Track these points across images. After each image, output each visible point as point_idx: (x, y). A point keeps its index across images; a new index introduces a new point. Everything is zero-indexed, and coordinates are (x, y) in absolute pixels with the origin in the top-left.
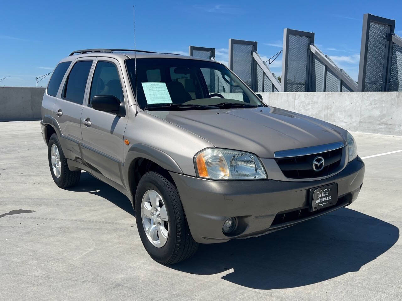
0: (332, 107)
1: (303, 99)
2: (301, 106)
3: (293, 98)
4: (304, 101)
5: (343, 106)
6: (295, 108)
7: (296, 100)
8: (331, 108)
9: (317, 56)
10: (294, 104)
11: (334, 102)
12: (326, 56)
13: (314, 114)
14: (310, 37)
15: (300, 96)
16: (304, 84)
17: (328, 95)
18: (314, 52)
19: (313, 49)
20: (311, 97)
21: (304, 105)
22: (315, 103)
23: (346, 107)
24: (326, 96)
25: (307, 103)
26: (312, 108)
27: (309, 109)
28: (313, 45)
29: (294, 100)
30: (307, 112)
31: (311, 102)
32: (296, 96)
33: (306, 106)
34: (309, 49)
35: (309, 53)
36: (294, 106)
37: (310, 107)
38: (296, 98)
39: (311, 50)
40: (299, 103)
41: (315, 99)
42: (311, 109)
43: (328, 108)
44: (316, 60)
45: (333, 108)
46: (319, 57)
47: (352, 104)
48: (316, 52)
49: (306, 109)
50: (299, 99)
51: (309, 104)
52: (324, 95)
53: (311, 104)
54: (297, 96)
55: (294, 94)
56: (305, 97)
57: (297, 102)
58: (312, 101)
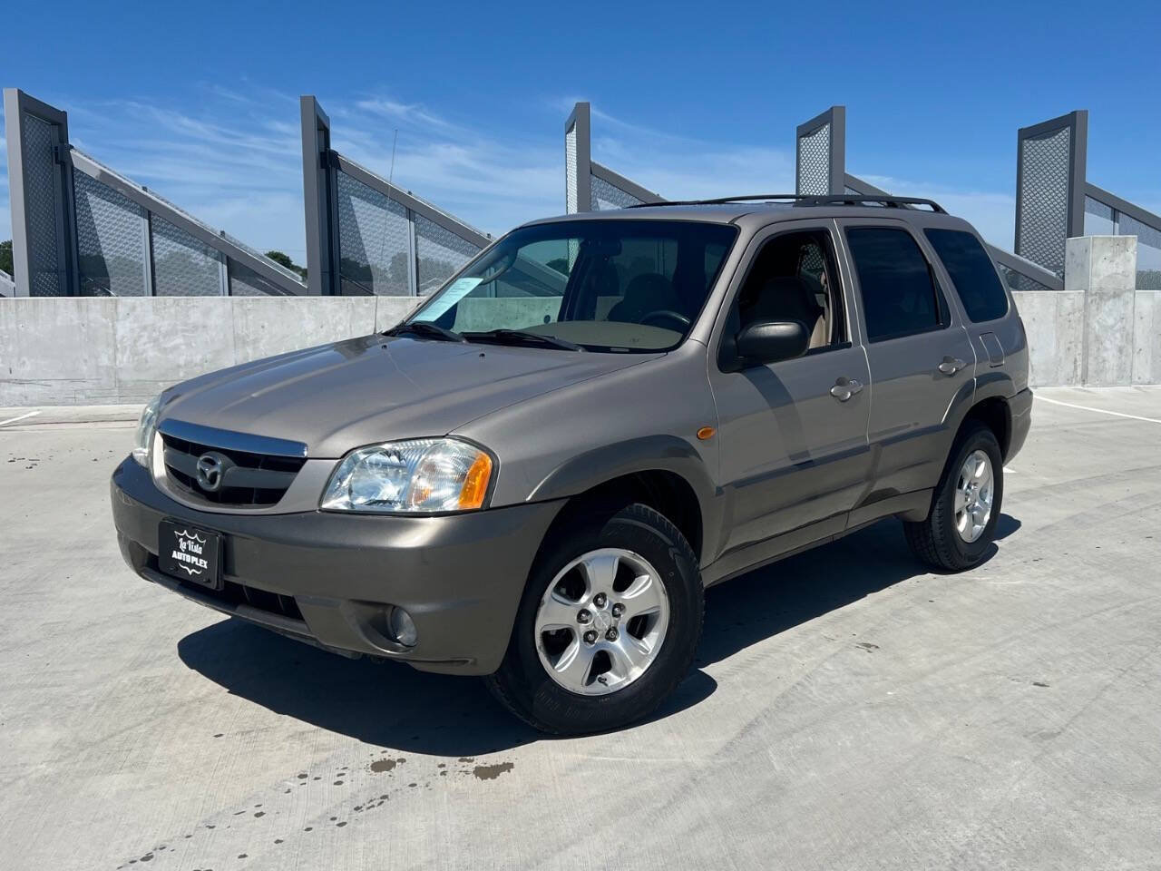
0: (262, 339)
1: (150, 318)
2: (144, 339)
3: (106, 317)
4: (153, 325)
5: (298, 334)
6: (119, 346)
7: (117, 320)
8: (255, 341)
10: (115, 334)
11: (266, 324)
12: (144, 189)
13: (198, 361)
15: (134, 308)
17: (241, 304)
20: (178, 312)
21: (156, 334)
22: (196, 327)
23: (307, 336)
24: (235, 308)
25: (164, 329)
26: (189, 345)
27: (176, 348)
29: (113, 321)
31: (180, 328)
33: (161, 340)
36: (115, 340)
37: (179, 340)
38: (121, 317)
40: (132, 330)
41: (195, 316)
42: (183, 347)
43: (245, 343)
45: (264, 341)
47: (324, 329)
49: (165, 349)
50: (131, 319)
51: (172, 333)
52: (229, 306)
53: (183, 331)
54: (122, 310)
55: (110, 305)
56: (156, 310)
57: (123, 329)
58: (186, 324)
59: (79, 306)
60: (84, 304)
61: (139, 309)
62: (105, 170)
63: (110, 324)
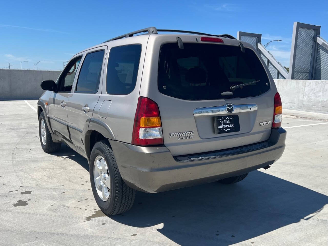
1: (314, 87)
2: (312, 93)
3: (303, 86)
4: (314, 89)
6: (305, 94)
7: (306, 87)
9: (324, 47)
10: (304, 91)
13: (325, 101)
14: (316, 30)
15: (310, 83)
16: (308, 73)
18: (321, 44)
19: (320, 40)
20: (322, 85)
21: (315, 92)
22: (326, 90)
25: (317, 90)
26: (323, 95)
27: (320, 96)
28: (319, 37)
29: (304, 87)
30: (318, 99)
31: (322, 90)
32: (306, 83)
33: (316, 94)
34: (315, 41)
35: (315, 44)
37: (320, 94)
38: (307, 86)
39: (318, 42)
40: (309, 90)
42: (322, 96)
44: (321, 51)
46: (326, 48)
48: (323, 43)
49: (317, 96)
50: (309, 87)
51: (319, 91)
53: (323, 91)
55: (304, 82)
56: (316, 84)
57: (307, 89)
58: (324, 89)
59: (297, 82)
60: (298, 82)
61: (312, 84)
62: (325, 43)
63: (304, 88)
